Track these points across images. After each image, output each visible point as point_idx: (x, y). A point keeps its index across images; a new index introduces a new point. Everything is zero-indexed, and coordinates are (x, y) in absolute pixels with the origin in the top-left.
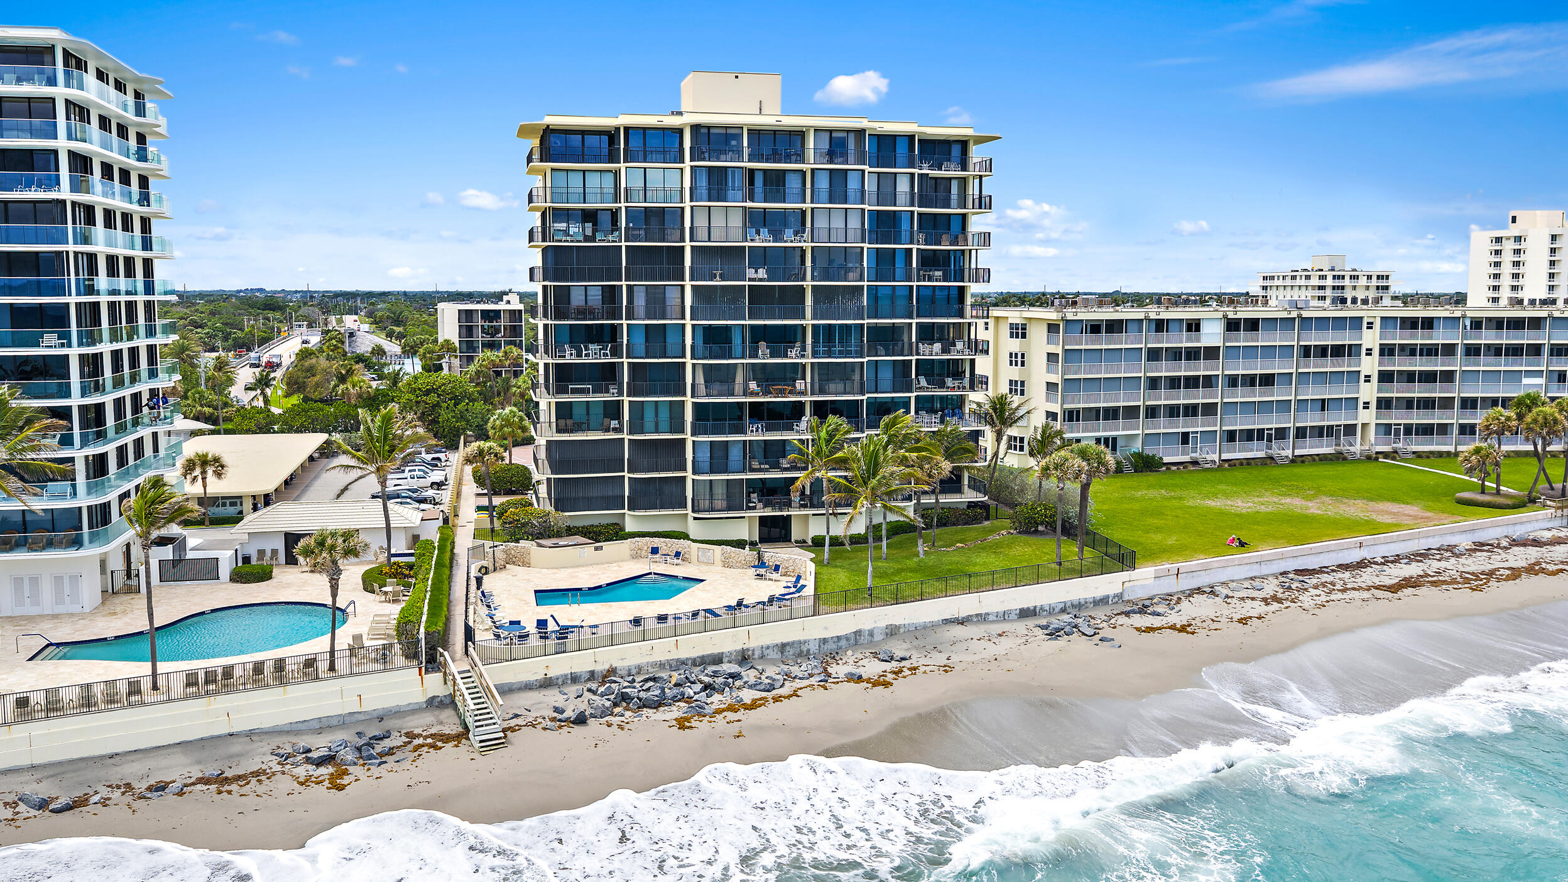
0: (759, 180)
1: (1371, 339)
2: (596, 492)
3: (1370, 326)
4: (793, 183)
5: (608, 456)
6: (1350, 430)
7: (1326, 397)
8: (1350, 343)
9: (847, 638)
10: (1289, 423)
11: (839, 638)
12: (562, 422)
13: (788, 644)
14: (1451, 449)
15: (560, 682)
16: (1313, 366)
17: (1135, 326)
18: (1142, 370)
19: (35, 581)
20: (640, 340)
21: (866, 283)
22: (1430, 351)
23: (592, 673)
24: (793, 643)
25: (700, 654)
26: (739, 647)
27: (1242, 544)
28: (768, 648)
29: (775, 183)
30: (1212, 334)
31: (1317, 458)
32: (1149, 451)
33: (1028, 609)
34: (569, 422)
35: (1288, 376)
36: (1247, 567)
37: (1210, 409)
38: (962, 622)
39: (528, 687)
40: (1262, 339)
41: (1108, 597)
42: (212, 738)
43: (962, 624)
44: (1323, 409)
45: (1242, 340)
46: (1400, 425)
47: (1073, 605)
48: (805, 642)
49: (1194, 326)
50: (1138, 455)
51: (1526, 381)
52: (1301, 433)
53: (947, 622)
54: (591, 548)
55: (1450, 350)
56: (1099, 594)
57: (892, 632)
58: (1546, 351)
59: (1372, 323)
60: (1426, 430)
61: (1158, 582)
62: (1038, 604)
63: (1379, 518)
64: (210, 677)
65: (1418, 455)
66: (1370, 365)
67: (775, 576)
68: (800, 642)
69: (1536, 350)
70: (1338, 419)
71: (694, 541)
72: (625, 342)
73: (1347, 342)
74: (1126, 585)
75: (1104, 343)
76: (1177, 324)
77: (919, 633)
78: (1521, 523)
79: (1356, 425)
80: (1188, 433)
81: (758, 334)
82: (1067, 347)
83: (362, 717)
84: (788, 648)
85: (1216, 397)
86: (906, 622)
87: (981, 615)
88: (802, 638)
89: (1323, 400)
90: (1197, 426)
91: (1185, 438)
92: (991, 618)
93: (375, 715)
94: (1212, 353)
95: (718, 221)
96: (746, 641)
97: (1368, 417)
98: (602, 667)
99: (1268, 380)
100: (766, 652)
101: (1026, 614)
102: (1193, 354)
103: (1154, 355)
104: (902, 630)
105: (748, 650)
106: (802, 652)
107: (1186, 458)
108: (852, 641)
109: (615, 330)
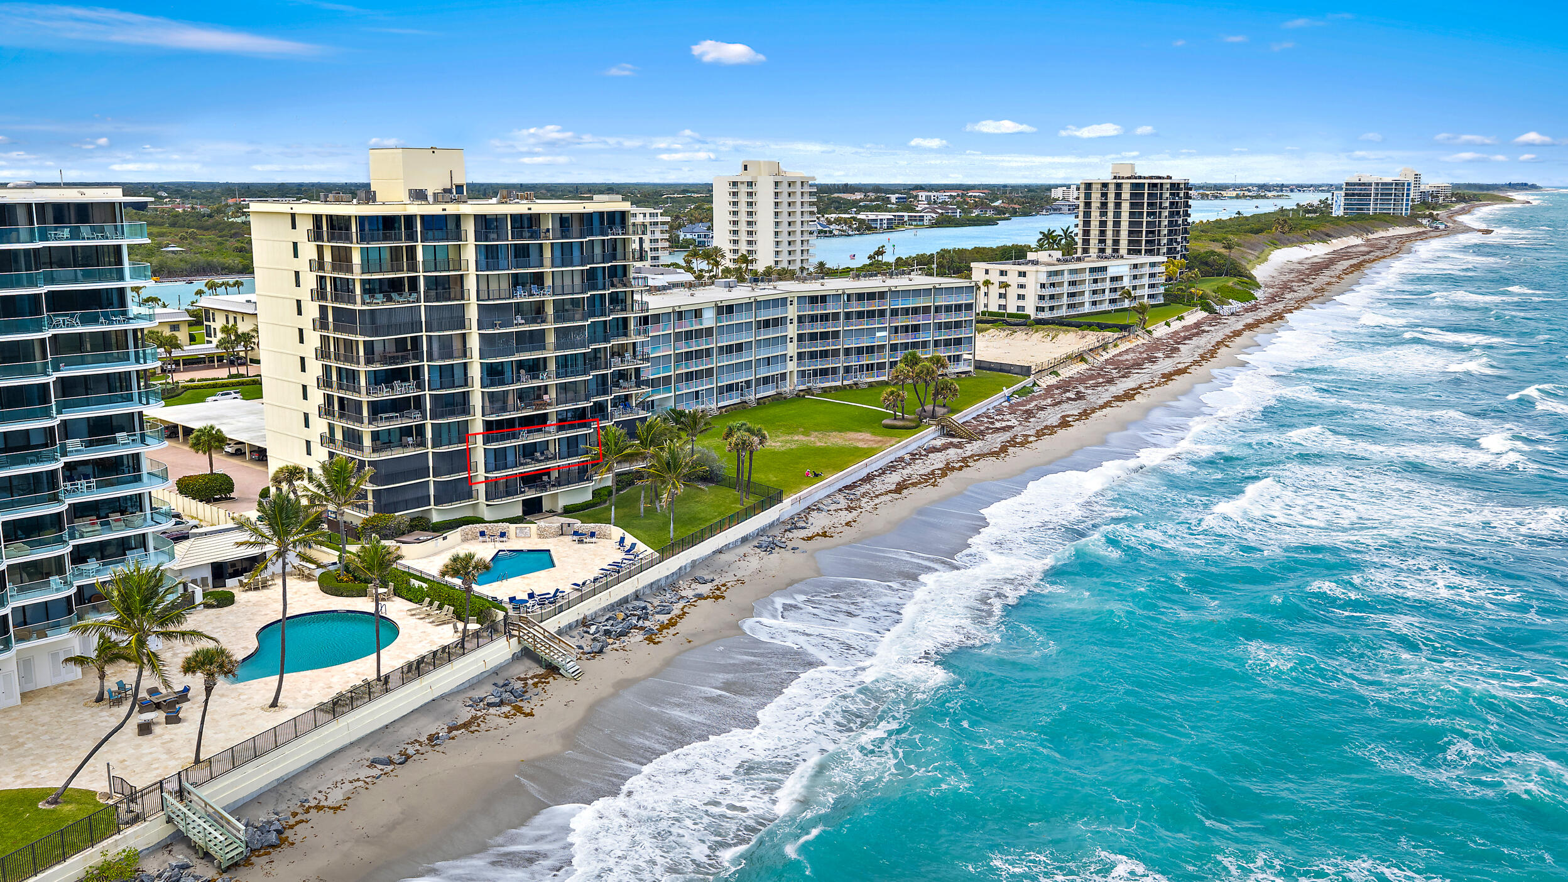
1: (792, 312)
2: (410, 495)
3: (791, 303)
4: (535, 254)
5: (417, 468)
6: (783, 376)
7: (771, 355)
8: (782, 316)
9: (676, 573)
10: (752, 376)
11: (673, 574)
13: (653, 583)
14: (839, 383)
15: (564, 630)
16: (763, 335)
17: (666, 317)
18: (672, 349)
20: (437, 376)
21: (589, 321)
22: (825, 318)
23: (577, 621)
24: (655, 581)
26: (634, 590)
27: (816, 475)
28: (645, 587)
29: (523, 255)
30: (709, 319)
31: (768, 399)
32: (679, 407)
33: (745, 536)
35: (750, 343)
36: (822, 491)
37: (709, 372)
38: (720, 551)
40: (736, 319)
41: (774, 521)
43: (721, 553)
44: (769, 364)
45: (725, 321)
46: (811, 370)
47: (761, 530)
48: (660, 580)
49: (698, 313)
50: (673, 411)
51: (878, 334)
52: (758, 382)
53: (714, 553)
54: (440, 540)
55: (836, 316)
56: (770, 521)
57: (694, 564)
58: (888, 313)
59: (792, 301)
60: (824, 372)
61: (792, 507)
63: (860, 445)
65: (825, 390)
66: (792, 331)
67: (594, 540)
68: (658, 580)
69: (882, 313)
70: (775, 371)
71: (490, 522)
72: (427, 378)
73: (780, 316)
74: (781, 512)
76: (689, 314)
77: (705, 561)
79: (786, 373)
80: (699, 391)
81: (521, 366)
83: (486, 675)
85: (714, 363)
89: (769, 358)
90: (703, 386)
91: (697, 395)
92: (731, 546)
93: (492, 671)
94: (709, 332)
95: (494, 286)
96: (637, 585)
97: (792, 366)
98: (581, 616)
99: (740, 347)
100: (645, 591)
101: (744, 540)
102: (699, 334)
103: (678, 337)
104: (698, 564)
105: (638, 590)
106: (659, 586)
108: (679, 573)
109: (417, 371)
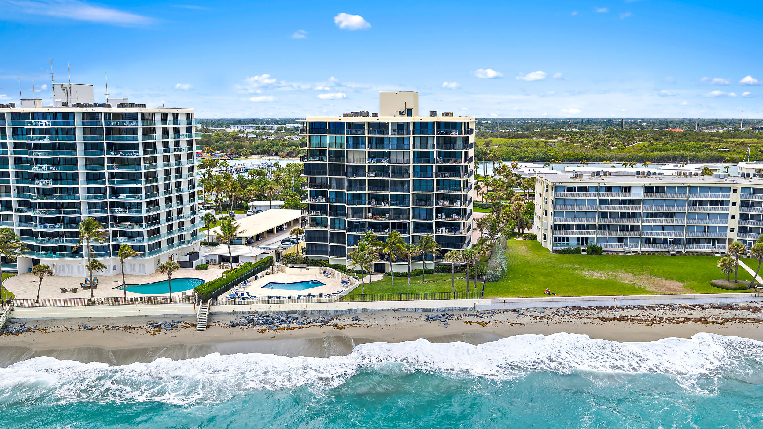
0: (374, 141)
1: (735, 198)
2: (319, 249)
3: (735, 191)
4: (386, 142)
5: (324, 236)
6: (722, 241)
7: (707, 225)
8: (722, 199)
9: (346, 311)
10: (682, 236)
11: (343, 311)
12: (312, 223)
13: (322, 310)
15: (239, 313)
16: (698, 210)
17: (593, 189)
18: (597, 209)
19: (134, 265)
20: (334, 196)
21: (411, 179)
23: (249, 312)
24: (324, 310)
25: (288, 310)
26: (303, 309)
28: (314, 311)
29: (380, 141)
30: (637, 194)
31: (696, 254)
32: (599, 245)
33: (427, 309)
34: (315, 223)
35: (683, 214)
36: (544, 303)
37: (635, 228)
39: (228, 313)
40: (667, 196)
41: (467, 308)
42: (135, 316)
43: (394, 311)
44: (705, 230)
45: (654, 197)
46: (752, 241)
47: (449, 310)
48: (329, 311)
49: (626, 190)
52: (689, 241)
53: (388, 310)
54: (305, 269)
56: (462, 306)
57: (365, 311)
59: (737, 190)
61: (493, 304)
62: (432, 307)
64: (136, 300)
66: (735, 210)
68: (326, 310)
70: (714, 236)
72: (329, 197)
73: (720, 199)
74: (476, 304)
75: (576, 196)
76: (617, 189)
77: (375, 312)
78: (731, 298)
79: (726, 239)
80: (623, 238)
81: (371, 197)
82: (555, 198)
83: (176, 316)
84: (322, 312)
85: (639, 222)
86: (371, 308)
87: (405, 309)
88: (327, 309)
89: (705, 226)
90: (628, 235)
91: (621, 240)
92: (409, 310)
93: (180, 316)
94: (636, 202)
95: (356, 156)
96: (305, 308)
97: (733, 235)
98: (253, 310)
99: (670, 216)
100: (313, 312)
102: (626, 202)
103: (602, 202)
104: (369, 311)
105: (306, 311)
106: (327, 314)
107: (621, 249)
108: (348, 312)
109: (325, 193)
